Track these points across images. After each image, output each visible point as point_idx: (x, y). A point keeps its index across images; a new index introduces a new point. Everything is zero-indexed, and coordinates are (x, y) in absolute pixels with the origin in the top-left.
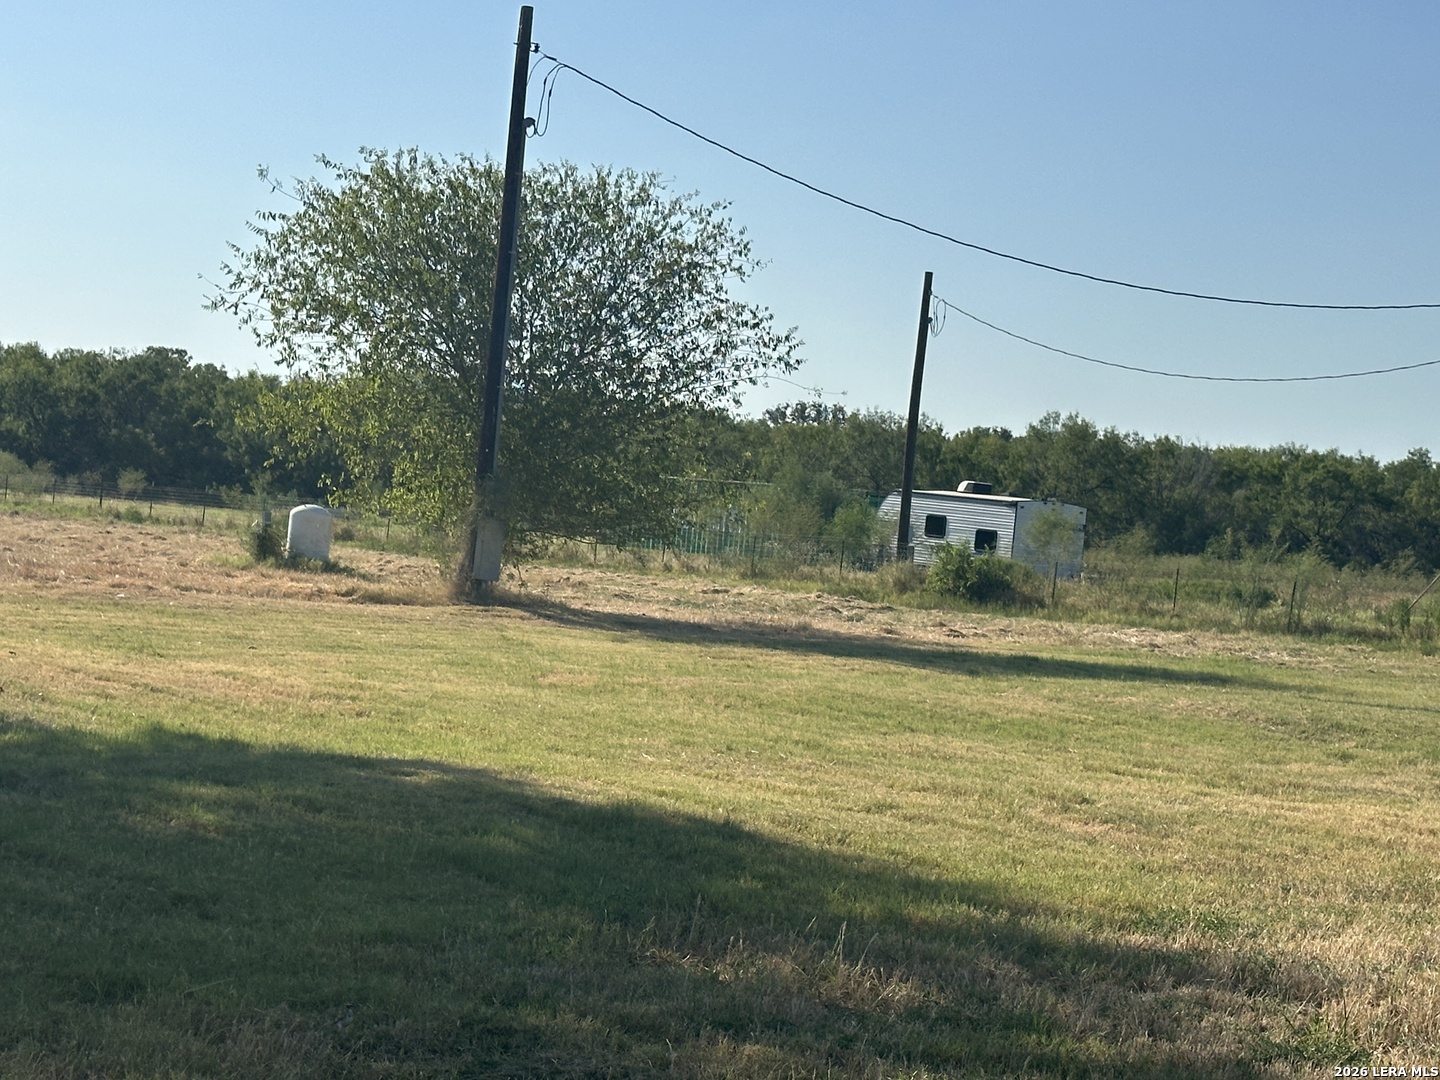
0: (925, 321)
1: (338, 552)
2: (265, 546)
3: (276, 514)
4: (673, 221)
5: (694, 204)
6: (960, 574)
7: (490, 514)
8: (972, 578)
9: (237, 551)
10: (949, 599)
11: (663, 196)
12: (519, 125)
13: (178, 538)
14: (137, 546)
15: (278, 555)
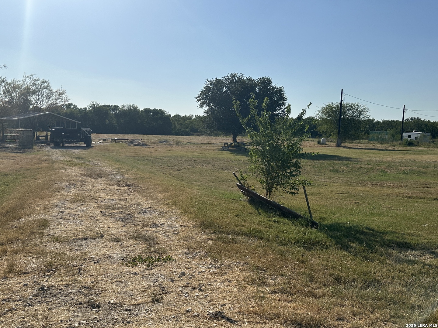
0: (404, 111)
1: (327, 143)
2: (319, 143)
3: (320, 139)
4: (360, 107)
5: (362, 105)
6: (407, 142)
7: (339, 138)
8: (408, 143)
9: (316, 143)
10: (405, 145)
11: (359, 105)
12: (342, 101)
13: (311, 142)
14: (306, 144)
15: (320, 143)
